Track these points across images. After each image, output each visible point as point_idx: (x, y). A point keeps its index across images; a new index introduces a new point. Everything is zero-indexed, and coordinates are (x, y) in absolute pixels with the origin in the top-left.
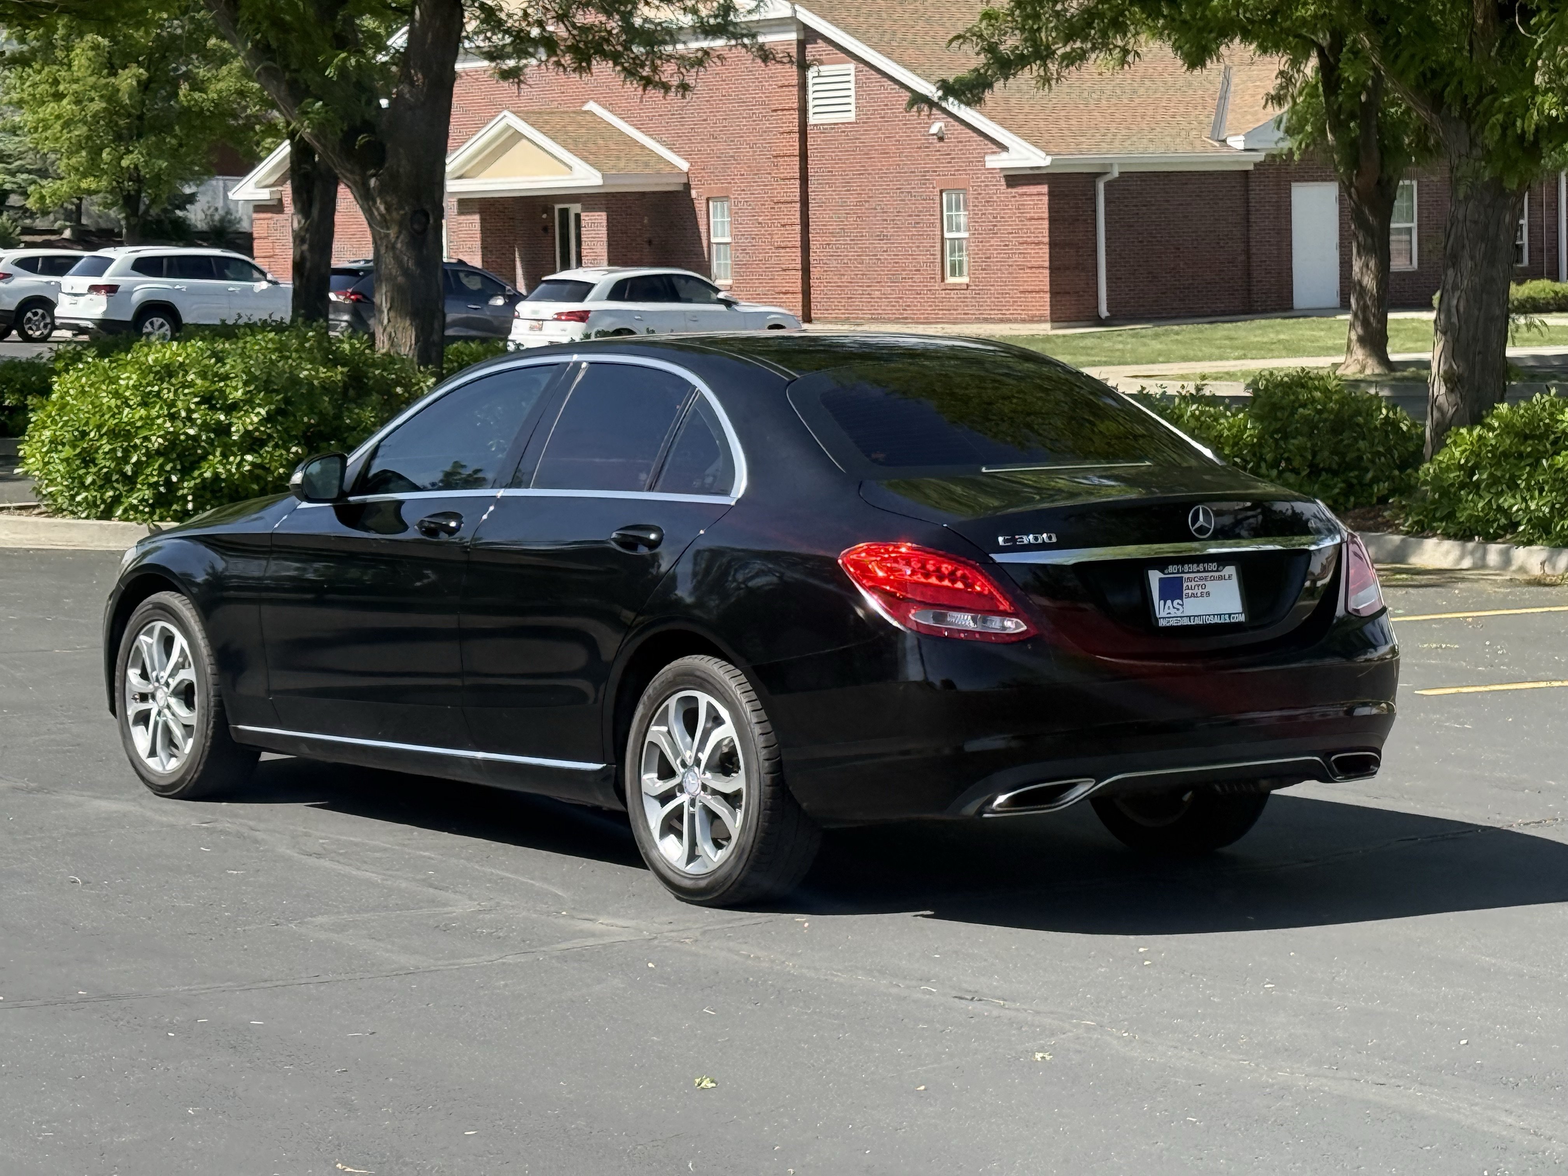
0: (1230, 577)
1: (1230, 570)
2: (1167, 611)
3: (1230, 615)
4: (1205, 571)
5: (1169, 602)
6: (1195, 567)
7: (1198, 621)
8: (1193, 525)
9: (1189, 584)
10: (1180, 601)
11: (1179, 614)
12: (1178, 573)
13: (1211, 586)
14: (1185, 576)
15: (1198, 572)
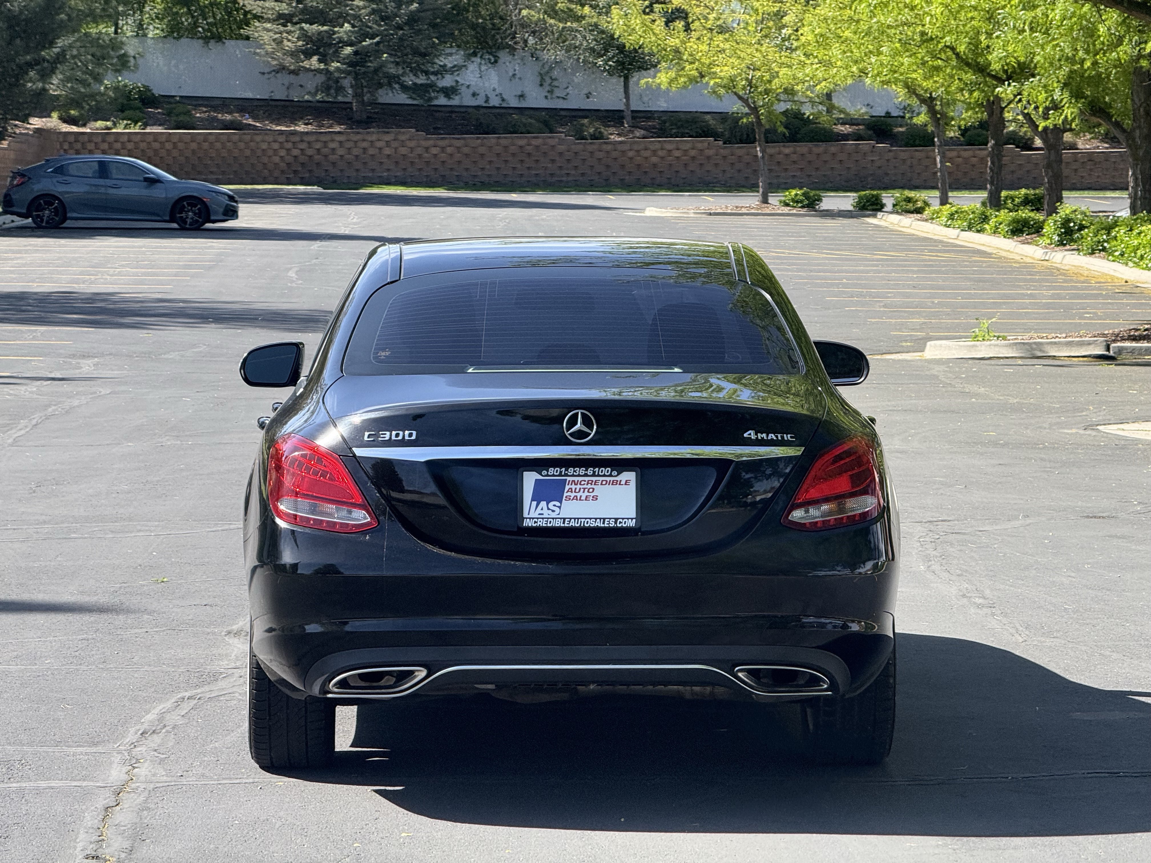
0: (627, 483)
1: (630, 476)
2: (539, 511)
3: (616, 519)
4: (594, 475)
5: (543, 504)
6: (582, 471)
7: (573, 524)
8: (568, 429)
9: (573, 487)
10: (558, 504)
11: (553, 515)
12: (560, 475)
13: (599, 490)
14: (568, 478)
15: (586, 475)
